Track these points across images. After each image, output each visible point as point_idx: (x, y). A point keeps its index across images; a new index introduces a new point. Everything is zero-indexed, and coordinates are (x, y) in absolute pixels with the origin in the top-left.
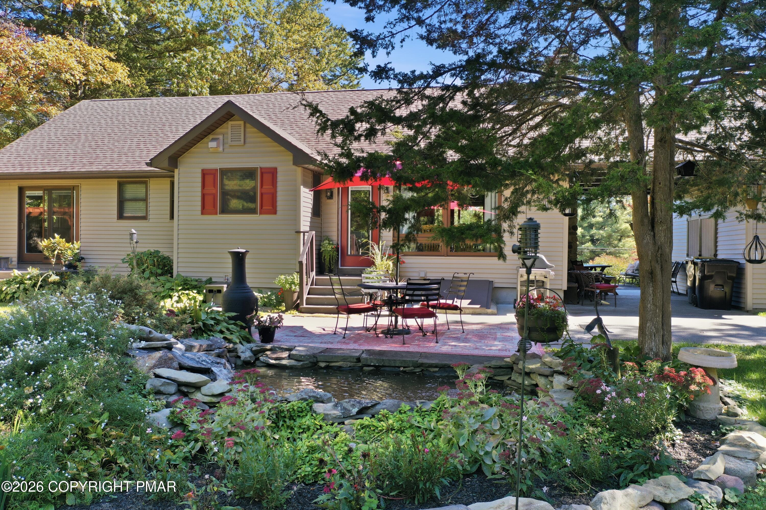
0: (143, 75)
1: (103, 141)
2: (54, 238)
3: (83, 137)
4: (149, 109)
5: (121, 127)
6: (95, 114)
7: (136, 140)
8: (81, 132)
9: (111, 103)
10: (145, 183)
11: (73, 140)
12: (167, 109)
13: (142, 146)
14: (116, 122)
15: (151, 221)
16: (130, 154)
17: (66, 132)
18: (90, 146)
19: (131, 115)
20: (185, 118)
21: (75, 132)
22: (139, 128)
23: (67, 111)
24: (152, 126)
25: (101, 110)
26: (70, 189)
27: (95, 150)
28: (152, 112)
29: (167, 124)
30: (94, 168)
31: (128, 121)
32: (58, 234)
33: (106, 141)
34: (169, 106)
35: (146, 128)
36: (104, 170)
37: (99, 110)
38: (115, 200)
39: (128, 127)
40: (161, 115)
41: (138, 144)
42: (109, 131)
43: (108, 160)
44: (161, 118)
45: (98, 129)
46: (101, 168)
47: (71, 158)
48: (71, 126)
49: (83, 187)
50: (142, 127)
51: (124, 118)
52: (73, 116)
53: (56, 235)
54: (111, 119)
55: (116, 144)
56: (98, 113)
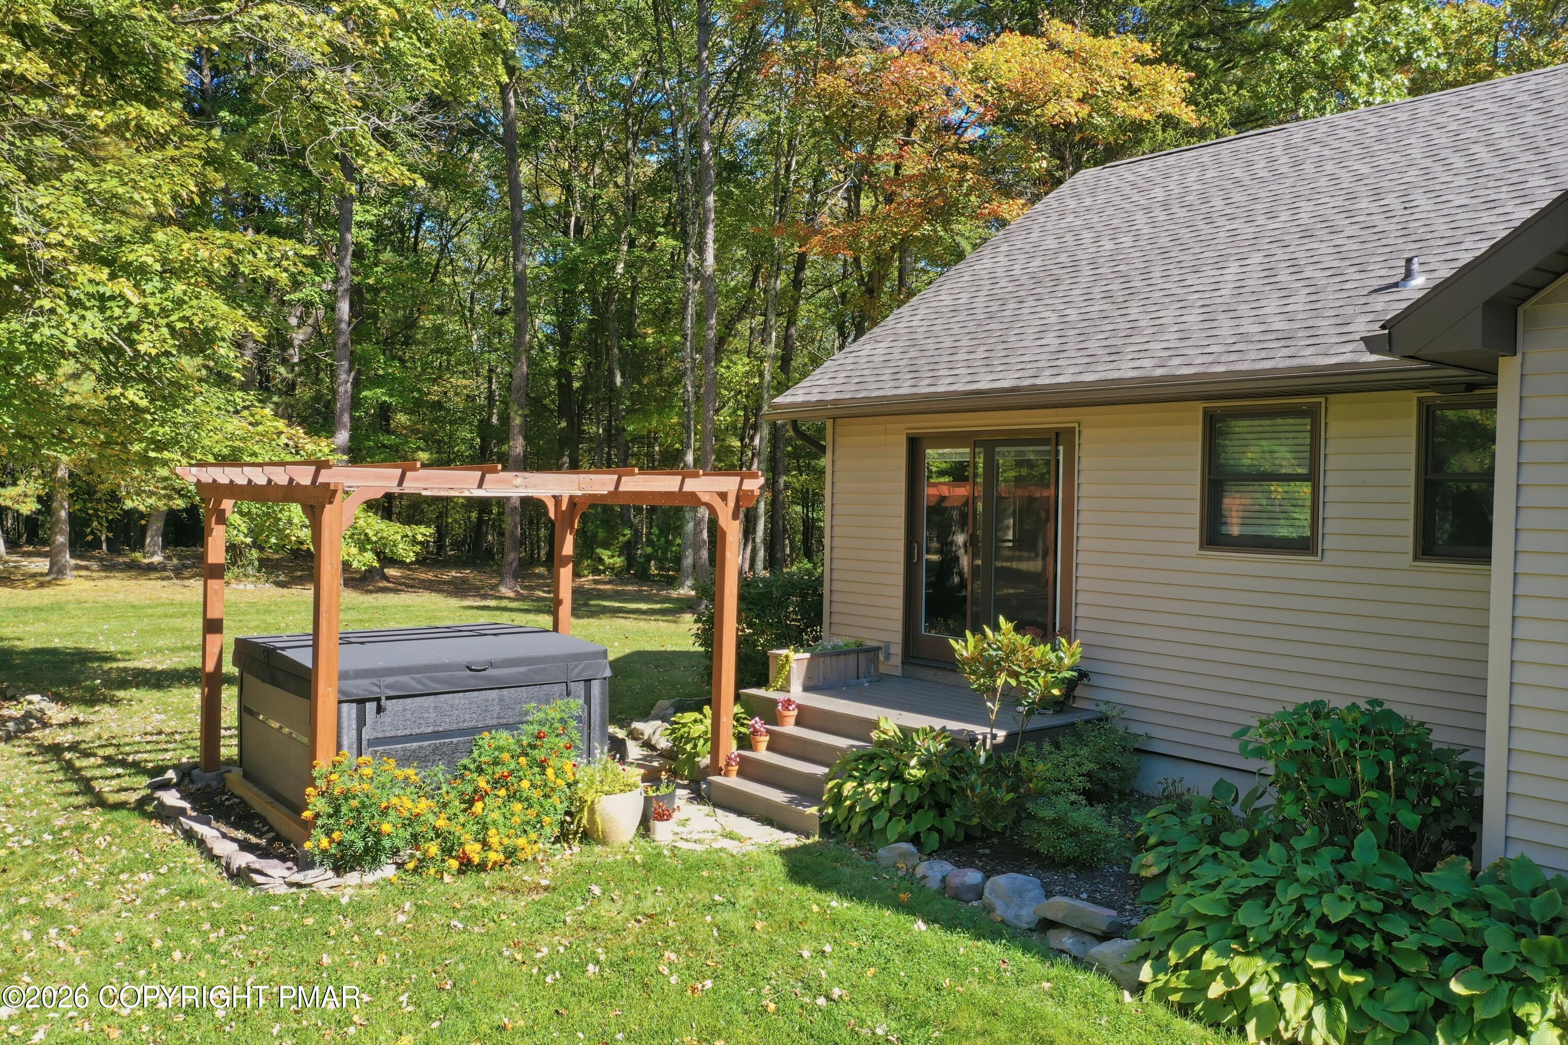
0: (1223, 102)
1: (1145, 274)
2: (996, 628)
3: (1086, 270)
4: (1284, 159)
5: (1201, 225)
6: (1117, 200)
7: (1257, 258)
8: (1081, 255)
9: (1159, 163)
10: (1312, 413)
11: (1057, 281)
12: (1346, 146)
13: (1284, 277)
14: (1182, 213)
15: (1330, 557)
16: (1244, 309)
17: (1037, 262)
18: (1108, 296)
19: (1227, 184)
20: (1427, 163)
21: (1063, 258)
22: (1261, 220)
23: (1039, 206)
24: (1306, 206)
25: (1133, 185)
26: (1045, 442)
27: (1122, 307)
28: (1297, 164)
29: (1363, 191)
30: (1125, 370)
31: (1218, 203)
32: (1009, 619)
33: (1157, 273)
34: (1351, 135)
35: (1285, 216)
36: (1159, 372)
37: (1127, 190)
38: (1196, 477)
39: (1221, 222)
40: (1329, 167)
41: (1270, 273)
42: (1164, 241)
43: (1171, 337)
44: (1333, 177)
45: (1127, 240)
46: (1149, 368)
47: (1051, 339)
48: (1051, 243)
49: (1085, 432)
50: (1271, 215)
51: (1205, 199)
52: (1055, 217)
53: (1002, 619)
54: (1166, 206)
55: (1191, 279)
56: (1126, 198)
